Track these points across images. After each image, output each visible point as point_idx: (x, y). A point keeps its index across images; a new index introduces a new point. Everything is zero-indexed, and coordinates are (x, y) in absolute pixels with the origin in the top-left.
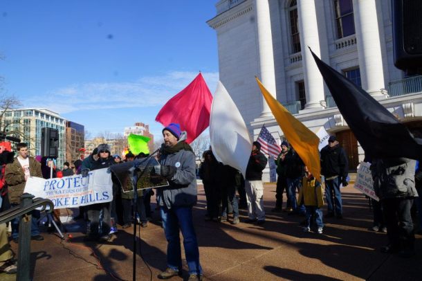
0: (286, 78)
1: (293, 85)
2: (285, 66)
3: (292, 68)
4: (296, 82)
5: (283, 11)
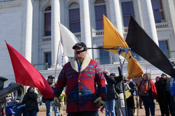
0: (39, 49)
1: (43, 54)
2: (39, 42)
3: (44, 44)
4: (44, 53)
5: (41, 12)
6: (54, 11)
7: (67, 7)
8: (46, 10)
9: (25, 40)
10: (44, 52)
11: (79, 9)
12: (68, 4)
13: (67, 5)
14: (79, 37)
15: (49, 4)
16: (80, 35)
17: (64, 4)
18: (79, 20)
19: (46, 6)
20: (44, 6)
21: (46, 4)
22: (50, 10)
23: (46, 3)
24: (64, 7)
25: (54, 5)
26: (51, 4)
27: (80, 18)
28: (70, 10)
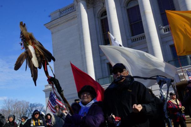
0: (101, 61)
1: (106, 65)
5: (97, 19)
6: (110, 15)
7: (124, 7)
8: (102, 16)
9: (85, 54)
10: (107, 63)
11: (138, 6)
12: (124, 3)
13: (124, 5)
14: (143, 38)
15: (104, 9)
16: (145, 37)
17: (120, 5)
18: (141, 19)
19: (100, 11)
20: (99, 11)
21: (100, 10)
22: (106, 14)
23: (101, 8)
24: (121, 8)
25: (108, 8)
26: (105, 8)
27: (140, 16)
28: (128, 10)
